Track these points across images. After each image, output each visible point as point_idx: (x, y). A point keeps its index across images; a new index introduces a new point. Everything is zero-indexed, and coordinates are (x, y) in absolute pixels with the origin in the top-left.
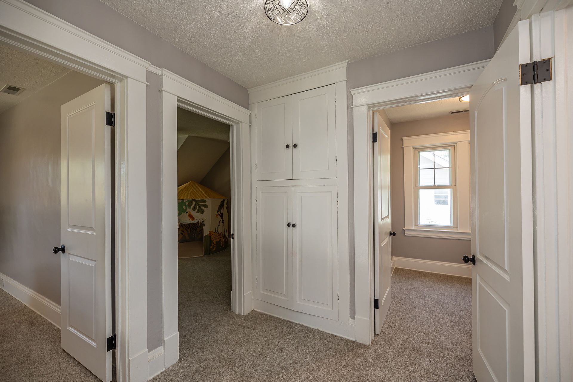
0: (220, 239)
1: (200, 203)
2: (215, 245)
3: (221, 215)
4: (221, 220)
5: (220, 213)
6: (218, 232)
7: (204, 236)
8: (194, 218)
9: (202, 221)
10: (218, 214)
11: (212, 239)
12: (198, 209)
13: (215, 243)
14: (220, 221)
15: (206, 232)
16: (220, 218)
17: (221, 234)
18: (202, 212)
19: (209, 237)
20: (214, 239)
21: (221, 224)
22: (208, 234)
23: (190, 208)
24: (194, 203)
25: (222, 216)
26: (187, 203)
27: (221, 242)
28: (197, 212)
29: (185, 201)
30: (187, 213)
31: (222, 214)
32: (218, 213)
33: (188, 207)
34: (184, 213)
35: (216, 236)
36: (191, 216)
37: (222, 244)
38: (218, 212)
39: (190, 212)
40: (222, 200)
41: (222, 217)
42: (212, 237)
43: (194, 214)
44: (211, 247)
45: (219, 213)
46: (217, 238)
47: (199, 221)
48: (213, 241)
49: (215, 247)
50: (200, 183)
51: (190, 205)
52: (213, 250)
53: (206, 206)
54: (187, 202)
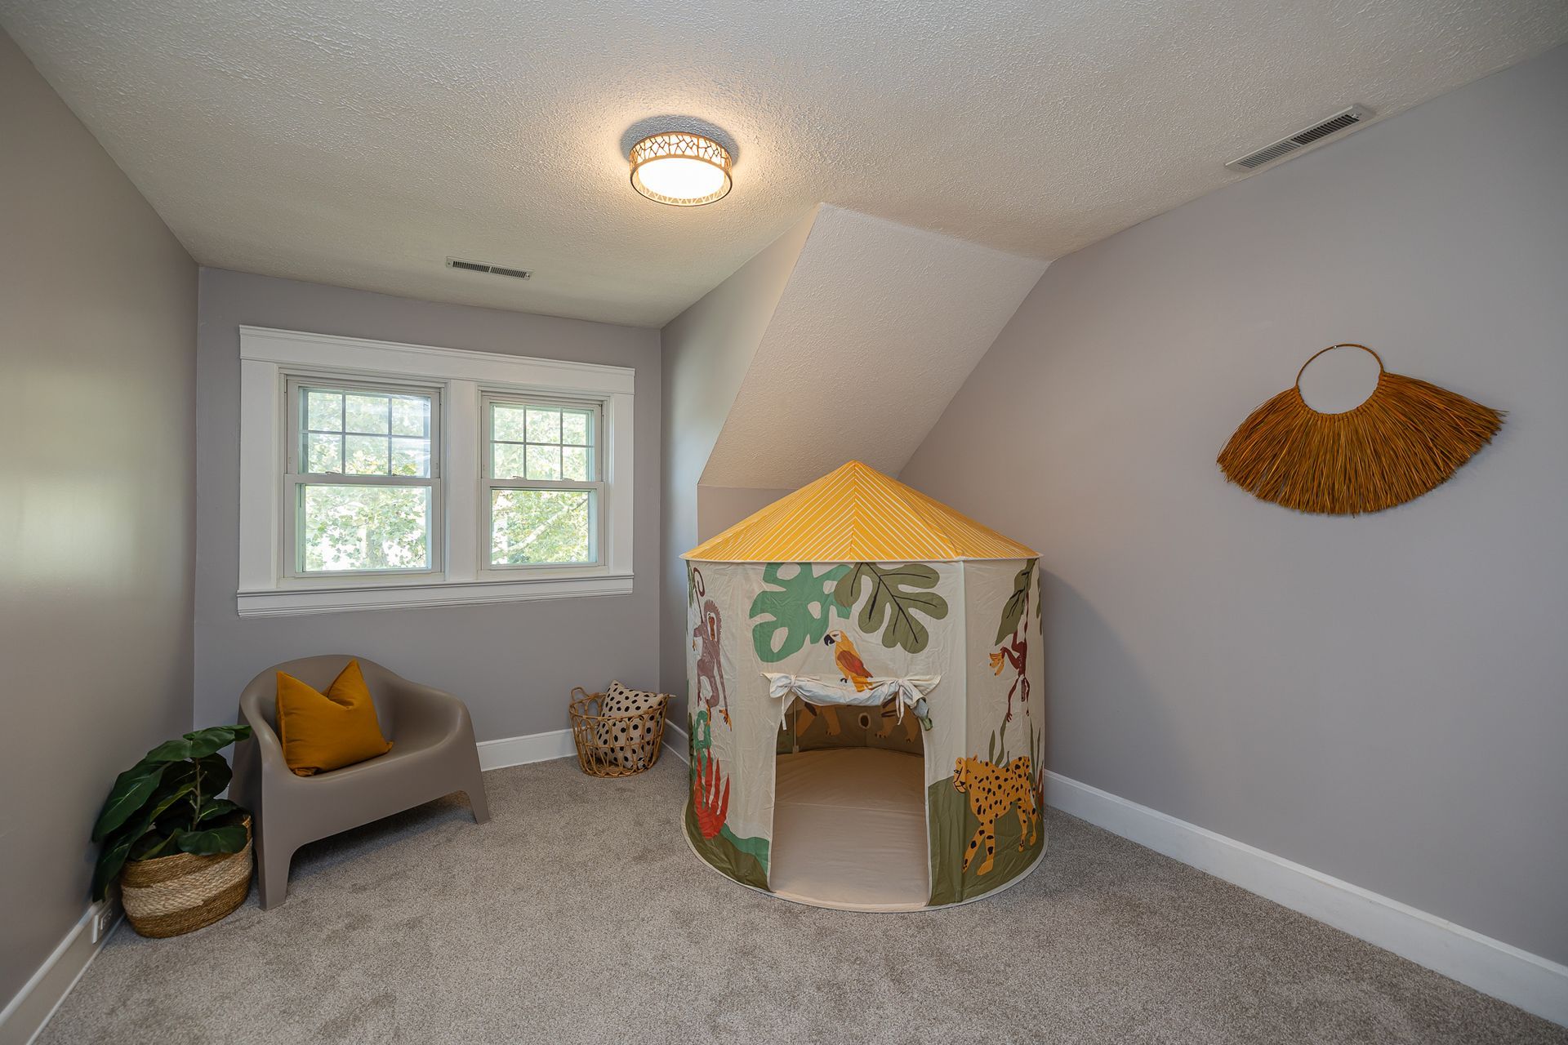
0: (1014, 797)
1: (904, 588)
2: (990, 837)
3: (1016, 655)
4: (1019, 686)
5: (1014, 646)
6: (1005, 760)
7: (927, 785)
8: (868, 675)
9: (917, 695)
10: (1004, 650)
11: (974, 808)
12: (894, 626)
13: (989, 829)
14: (1014, 688)
15: (939, 764)
16: (1010, 672)
17: (1018, 767)
18: (916, 640)
19: (955, 791)
20: (985, 805)
21: (1017, 706)
22: (953, 774)
23: (844, 614)
24: (867, 585)
25: (1019, 656)
26: (829, 587)
27: (1019, 811)
28: (888, 642)
29: (817, 572)
30: (832, 641)
31: (1022, 648)
32: (1001, 645)
33: (833, 610)
34: (814, 641)
35: (994, 788)
36: (852, 665)
37: (1025, 831)
38: (1000, 639)
39: (844, 638)
40: (1023, 567)
41: (1020, 664)
42: (974, 793)
43: (870, 646)
44: (971, 854)
45: (1008, 642)
46: (1000, 795)
47: (896, 694)
48: (981, 818)
49: (990, 850)
50: (899, 479)
51: (845, 595)
52: (981, 872)
53: (937, 608)
54: (827, 576)
